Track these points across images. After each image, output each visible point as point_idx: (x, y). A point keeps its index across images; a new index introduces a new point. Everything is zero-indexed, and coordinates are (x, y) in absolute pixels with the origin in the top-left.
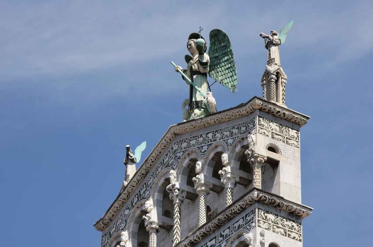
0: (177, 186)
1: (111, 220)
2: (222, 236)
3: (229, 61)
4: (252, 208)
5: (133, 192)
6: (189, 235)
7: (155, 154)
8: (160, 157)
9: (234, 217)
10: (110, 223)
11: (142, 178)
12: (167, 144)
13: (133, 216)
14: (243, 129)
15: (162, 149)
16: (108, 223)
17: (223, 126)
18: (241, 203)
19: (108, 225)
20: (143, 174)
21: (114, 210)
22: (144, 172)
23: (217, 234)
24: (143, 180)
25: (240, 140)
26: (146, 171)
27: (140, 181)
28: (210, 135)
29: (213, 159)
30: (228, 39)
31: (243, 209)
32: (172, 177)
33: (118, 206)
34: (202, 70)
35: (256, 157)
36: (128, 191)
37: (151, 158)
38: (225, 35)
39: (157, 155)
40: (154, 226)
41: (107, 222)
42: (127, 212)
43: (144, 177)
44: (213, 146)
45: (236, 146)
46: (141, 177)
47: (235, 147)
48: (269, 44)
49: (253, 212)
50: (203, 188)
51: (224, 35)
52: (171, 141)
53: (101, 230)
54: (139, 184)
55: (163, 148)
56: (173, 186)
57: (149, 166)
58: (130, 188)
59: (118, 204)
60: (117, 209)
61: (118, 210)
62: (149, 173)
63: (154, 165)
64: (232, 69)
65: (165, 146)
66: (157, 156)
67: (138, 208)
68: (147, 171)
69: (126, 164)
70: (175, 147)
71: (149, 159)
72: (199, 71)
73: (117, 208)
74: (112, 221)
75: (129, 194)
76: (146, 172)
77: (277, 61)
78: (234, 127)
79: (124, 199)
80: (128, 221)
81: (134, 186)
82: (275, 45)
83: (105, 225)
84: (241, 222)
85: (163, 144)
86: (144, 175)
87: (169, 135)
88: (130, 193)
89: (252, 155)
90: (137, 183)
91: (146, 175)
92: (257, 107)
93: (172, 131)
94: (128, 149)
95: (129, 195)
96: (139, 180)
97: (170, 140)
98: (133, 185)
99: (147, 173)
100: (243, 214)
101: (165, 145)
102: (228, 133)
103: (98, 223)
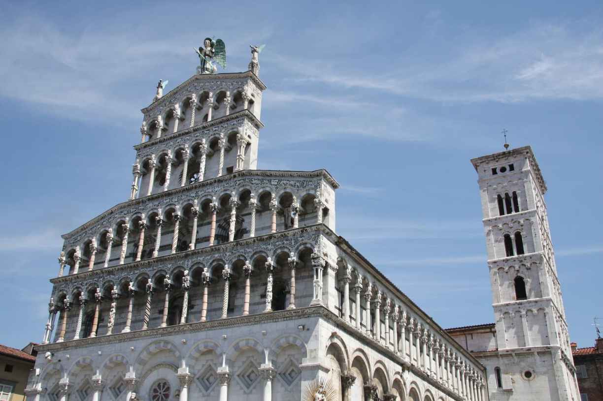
0: (196, 101)
1: (151, 110)
2: (222, 126)
3: (223, 55)
4: (243, 117)
8: (186, 87)
9: (231, 120)
13: (165, 110)
14: (240, 83)
17: (227, 80)
18: (237, 114)
19: (149, 112)
21: (153, 106)
23: (219, 125)
25: (238, 88)
28: (219, 83)
29: (218, 93)
30: (225, 44)
31: (237, 117)
32: (193, 97)
34: (211, 55)
35: (247, 97)
38: (223, 43)
40: (178, 116)
41: (149, 110)
42: (161, 108)
44: (220, 87)
45: (234, 90)
48: (254, 51)
49: (243, 120)
50: (212, 105)
52: (194, 81)
53: (144, 113)
55: (188, 84)
56: (194, 101)
64: (224, 58)
66: (184, 87)
67: (170, 107)
69: (158, 88)
70: (196, 84)
72: (209, 55)
73: (155, 106)
77: (257, 59)
78: (234, 82)
80: (162, 112)
82: (257, 52)
83: (147, 111)
84: (235, 123)
85: (189, 82)
87: (193, 79)
89: (245, 95)
92: (250, 75)
93: (195, 77)
94: (161, 81)
95: (162, 102)
99: (177, 93)
100: (237, 120)
102: (230, 84)
103: (144, 109)
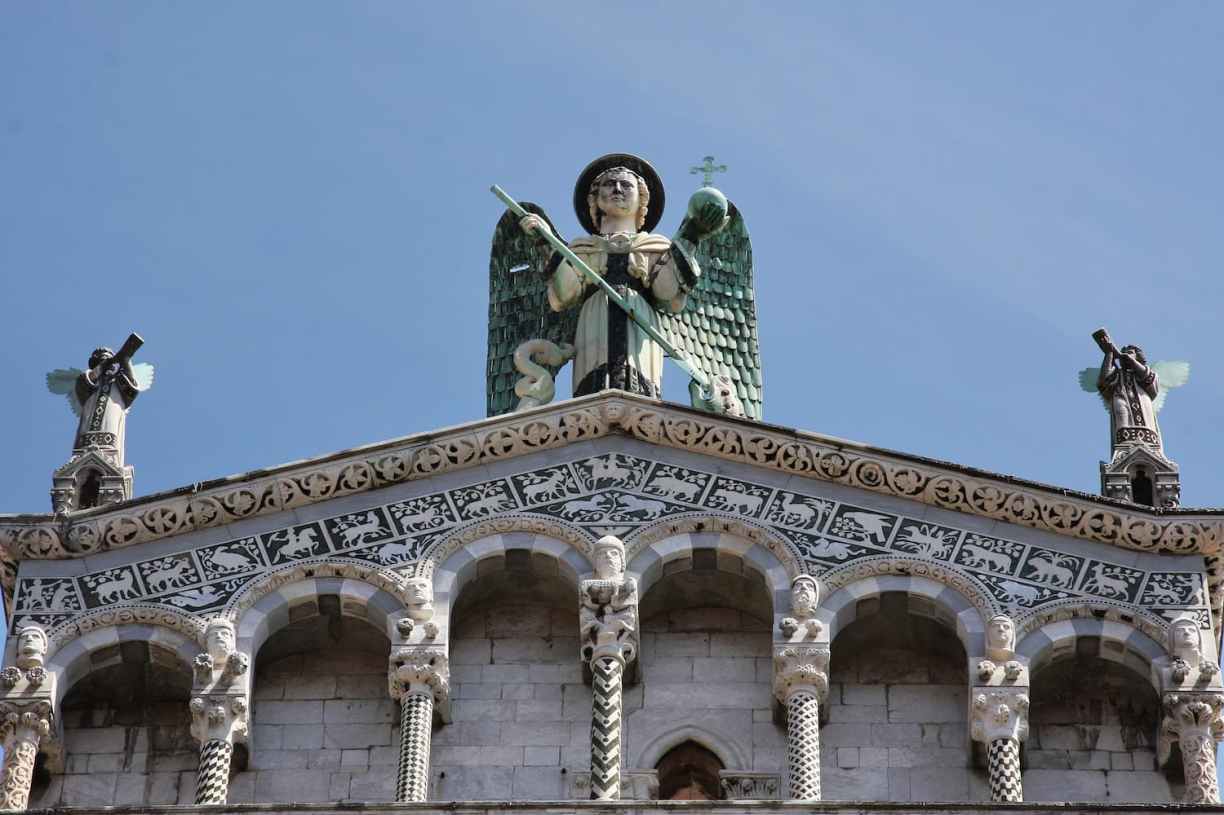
1: (104, 548)
5: (283, 509)
6: (786, 803)
7: (488, 441)
8: (490, 463)
10: (94, 553)
11: (360, 484)
12: (557, 438)
13: (269, 593)
15: (527, 442)
16: (86, 547)
19: (75, 555)
20: (380, 475)
21: (152, 520)
22: (389, 469)
24: (361, 492)
25: (1082, 613)
26: (399, 471)
27: (344, 491)
30: (749, 261)
33: (182, 515)
36: (268, 493)
37: (456, 441)
39: (491, 449)
41: (86, 542)
43: (373, 488)
44: (888, 562)
45: (1051, 620)
46: (362, 479)
47: (1046, 622)
51: (742, 239)
52: (581, 438)
54: (331, 498)
55: (531, 441)
57: (427, 466)
58: (290, 487)
59: (189, 510)
60: (169, 524)
61: (167, 529)
62: (401, 485)
63: (448, 473)
65: (543, 441)
66: (488, 452)
67: (310, 574)
68: (404, 474)
71: (448, 442)
72: (647, 285)
73: (173, 519)
74: (104, 551)
75: (263, 505)
76: (396, 476)
79: (230, 510)
81: (307, 492)
83: (66, 544)
85: (545, 429)
86: (378, 481)
87: (591, 416)
88: (271, 502)
90: (328, 488)
91: (382, 486)
95: (259, 510)
96: (346, 483)
97: (581, 432)
98: (308, 484)
101: (549, 436)
